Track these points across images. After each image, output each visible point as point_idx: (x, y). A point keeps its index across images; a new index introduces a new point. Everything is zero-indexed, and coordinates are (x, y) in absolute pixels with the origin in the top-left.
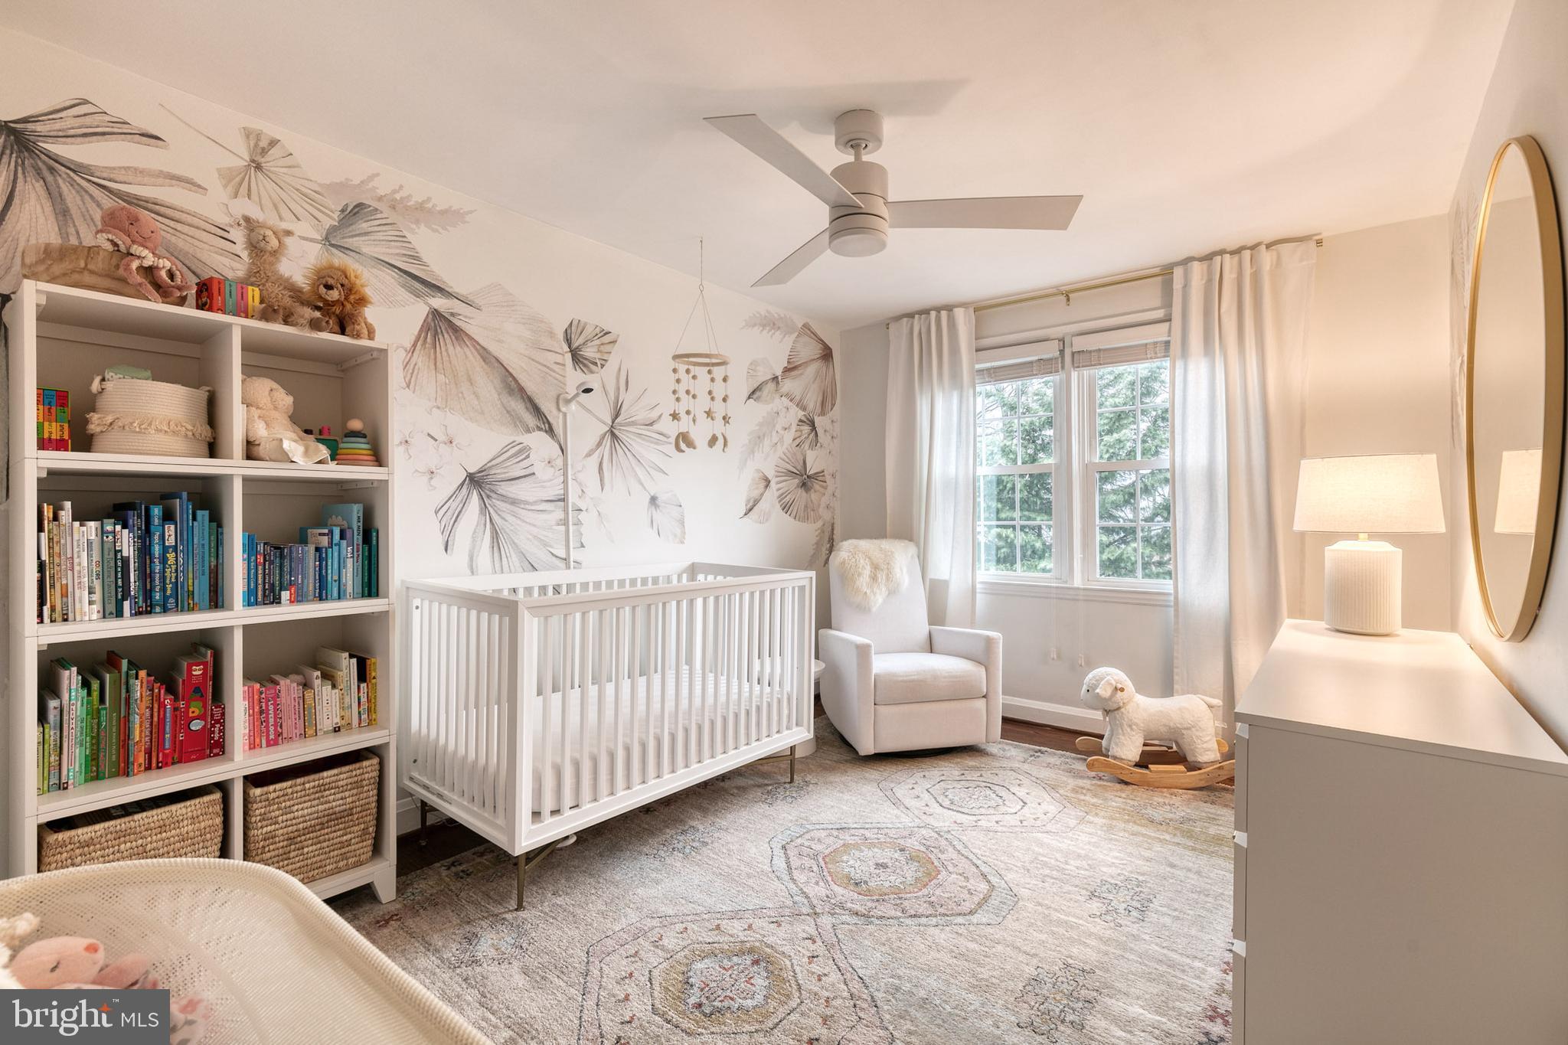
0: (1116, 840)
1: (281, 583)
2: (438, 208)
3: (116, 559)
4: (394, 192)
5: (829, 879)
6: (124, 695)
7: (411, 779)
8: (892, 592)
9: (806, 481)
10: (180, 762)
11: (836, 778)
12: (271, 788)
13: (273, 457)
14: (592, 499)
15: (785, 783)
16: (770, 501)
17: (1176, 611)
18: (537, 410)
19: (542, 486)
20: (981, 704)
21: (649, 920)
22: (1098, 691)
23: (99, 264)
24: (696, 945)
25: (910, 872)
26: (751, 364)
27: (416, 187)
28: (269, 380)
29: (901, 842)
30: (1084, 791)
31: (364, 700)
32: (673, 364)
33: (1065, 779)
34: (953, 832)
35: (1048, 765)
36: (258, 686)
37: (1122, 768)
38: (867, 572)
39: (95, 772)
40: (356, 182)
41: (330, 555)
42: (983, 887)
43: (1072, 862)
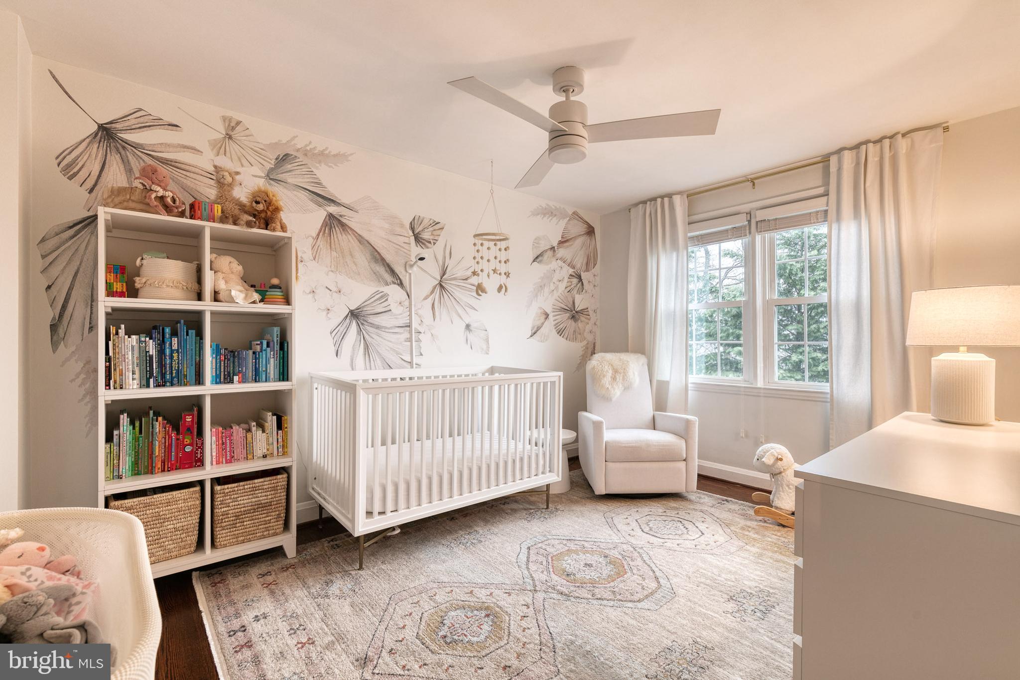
0: (763, 564)
1: (234, 372)
2: (332, 154)
3: (146, 356)
4: (306, 145)
5: (551, 570)
6: (151, 430)
7: (313, 489)
8: (627, 388)
9: (575, 315)
10: (180, 468)
11: (578, 508)
12: (226, 486)
13: (227, 300)
14: (427, 325)
15: (543, 509)
16: (549, 328)
17: (832, 405)
18: (392, 272)
19: (396, 318)
20: (682, 465)
21: (432, 583)
22: (763, 460)
23: (136, 196)
24: (455, 602)
25: (606, 571)
26: (536, 239)
27: (319, 142)
28: (230, 257)
29: (607, 552)
30: (750, 529)
31: (280, 440)
32: (473, 240)
33: (739, 520)
34: (644, 549)
35: (729, 510)
36: (221, 429)
37: (781, 515)
38: (610, 373)
39: (137, 471)
40: (284, 142)
41: (261, 356)
42: (654, 585)
43: (723, 575)
